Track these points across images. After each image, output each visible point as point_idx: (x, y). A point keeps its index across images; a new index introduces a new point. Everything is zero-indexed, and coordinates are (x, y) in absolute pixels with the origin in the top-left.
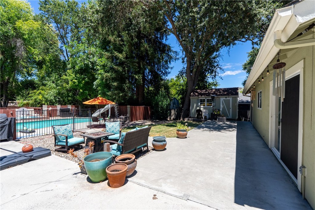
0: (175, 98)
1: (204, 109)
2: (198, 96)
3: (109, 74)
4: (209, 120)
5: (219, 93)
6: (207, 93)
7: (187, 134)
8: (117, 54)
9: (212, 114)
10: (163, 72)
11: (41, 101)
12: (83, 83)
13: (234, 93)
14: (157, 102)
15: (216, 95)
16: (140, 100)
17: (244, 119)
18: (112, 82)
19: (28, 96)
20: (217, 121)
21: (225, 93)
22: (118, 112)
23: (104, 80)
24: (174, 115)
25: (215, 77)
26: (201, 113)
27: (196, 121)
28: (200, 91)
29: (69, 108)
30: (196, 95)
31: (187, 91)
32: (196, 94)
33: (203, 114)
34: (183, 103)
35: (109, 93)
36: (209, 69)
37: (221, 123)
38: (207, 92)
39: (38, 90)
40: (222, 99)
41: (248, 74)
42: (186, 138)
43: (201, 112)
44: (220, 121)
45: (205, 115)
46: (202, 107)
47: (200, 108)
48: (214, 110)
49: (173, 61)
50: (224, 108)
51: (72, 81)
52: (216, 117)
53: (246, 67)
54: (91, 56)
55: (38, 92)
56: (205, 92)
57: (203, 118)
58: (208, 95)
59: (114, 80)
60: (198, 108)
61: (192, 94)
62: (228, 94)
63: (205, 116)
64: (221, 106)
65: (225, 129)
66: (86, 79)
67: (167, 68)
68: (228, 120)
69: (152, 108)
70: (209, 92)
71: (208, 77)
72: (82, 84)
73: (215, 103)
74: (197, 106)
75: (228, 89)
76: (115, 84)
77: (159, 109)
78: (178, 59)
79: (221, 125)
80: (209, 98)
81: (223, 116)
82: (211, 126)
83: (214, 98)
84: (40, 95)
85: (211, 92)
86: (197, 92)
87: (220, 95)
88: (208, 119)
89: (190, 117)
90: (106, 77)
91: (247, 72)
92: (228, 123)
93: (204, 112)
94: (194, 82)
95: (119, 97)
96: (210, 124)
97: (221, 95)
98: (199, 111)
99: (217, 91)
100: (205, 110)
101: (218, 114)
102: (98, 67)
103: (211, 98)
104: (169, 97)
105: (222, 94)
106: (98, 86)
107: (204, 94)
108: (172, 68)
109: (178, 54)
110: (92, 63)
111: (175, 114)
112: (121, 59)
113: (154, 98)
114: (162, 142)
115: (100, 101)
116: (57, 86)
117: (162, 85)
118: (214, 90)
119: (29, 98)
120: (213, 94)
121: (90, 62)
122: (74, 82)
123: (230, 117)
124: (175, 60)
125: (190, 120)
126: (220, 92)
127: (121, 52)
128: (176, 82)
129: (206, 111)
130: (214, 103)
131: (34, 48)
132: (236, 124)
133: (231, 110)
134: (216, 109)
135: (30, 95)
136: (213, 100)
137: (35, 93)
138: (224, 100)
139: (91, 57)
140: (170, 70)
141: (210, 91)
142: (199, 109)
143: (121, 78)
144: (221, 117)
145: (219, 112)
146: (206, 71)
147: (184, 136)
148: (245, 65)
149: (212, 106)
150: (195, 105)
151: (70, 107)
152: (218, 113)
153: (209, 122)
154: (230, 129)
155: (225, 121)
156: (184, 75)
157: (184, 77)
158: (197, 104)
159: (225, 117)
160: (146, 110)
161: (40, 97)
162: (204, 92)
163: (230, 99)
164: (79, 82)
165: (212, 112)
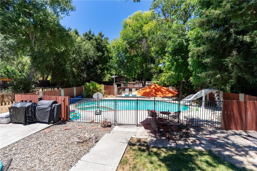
11: (164, 81)
55: (163, 75)
137: (161, 75)
151: (170, 89)
161: (164, 78)
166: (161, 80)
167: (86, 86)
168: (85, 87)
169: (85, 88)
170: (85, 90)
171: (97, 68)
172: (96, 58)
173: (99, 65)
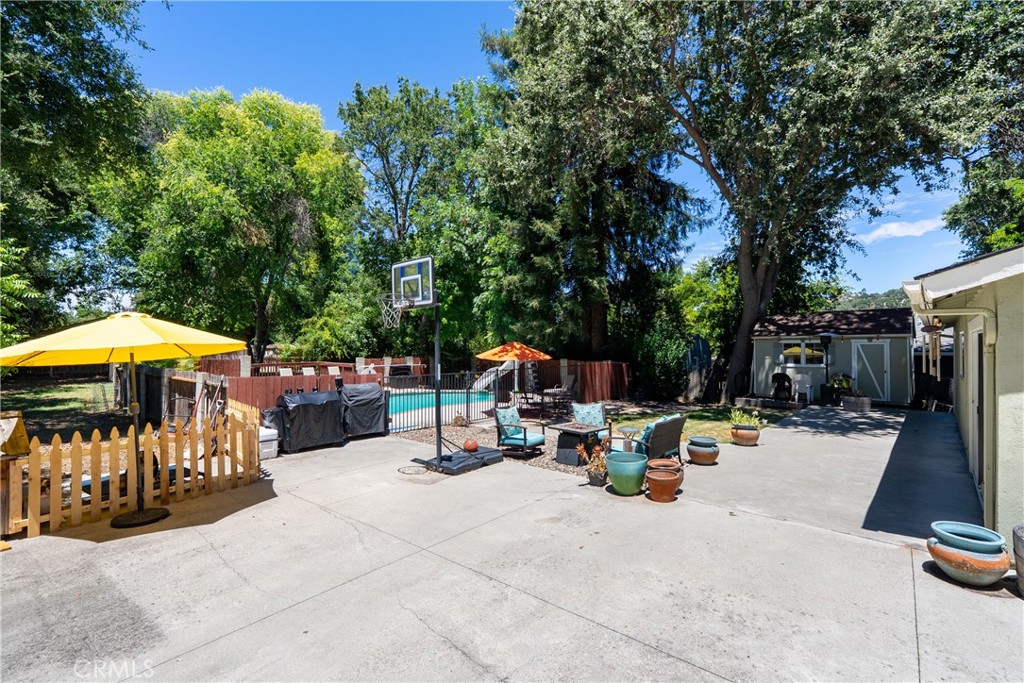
0: (697, 337)
1: (798, 373)
2: (777, 334)
3: (515, 278)
4: (815, 404)
5: (845, 327)
6: (806, 326)
7: (758, 437)
8: (541, 225)
9: (823, 387)
10: (660, 261)
11: (329, 344)
12: (449, 302)
13: (898, 326)
14: (649, 351)
15: (837, 331)
16: (594, 343)
17: (937, 405)
18: (526, 297)
19: (299, 332)
20: (840, 409)
21: (867, 326)
22: (535, 378)
23: (504, 293)
24: (698, 388)
25: (832, 271)
26: (787, 384)
27: (772, 408)
28: (782, 320)
29: (408, 364)
30: (770, 332)
31: (740, 316)
32: (772, 328)
33: (795, 387)
34: (726, 352)
35: (516, 327)
36: (812, 247)
37: (854, 415)
38: (807, 323)
39: (321, 315)
40: (857, 343)
41: (966, 241)
42: (756, 445)
43: (789, 380)
44: (849, 408)
45: (802, 392)
46: (789, 365)
47: (784, 369)
48: (830, 375)
49: (693, 229)
50: (863, 371)
52: (837, 396)
53: (959, 219)
54: (469, 229)
55: (321, 322)
56: (799, 321)
57: (794, 400)
58: (811, 330)
59: (531, 292)
60: (778, 370)
61: (757, 327)
62: (876, 330)
63: (800, 394)
64: (855, 364)
65: (862, 431)
66: (456, 291)
67: (674, 250)
68: (875, 406)
69: (634, 366)
70: (811, 323)
71: (809, 274)
72: (447, 303)
73: (833, 355)
74: (775, 364)
75: (878, 313)
76: (534, 303)
77: (655, 370)
78: (710, 222)
79: (853, 421)
80: (812, 342)
81: (859, 396)
82: (820, 421)
83: (830, 342)
84: (326, 328)
85: (819, 322)
86: (774, 323)
87: (847, 332)
88: (812, 403)
89: (753, 396)
90: (510, 284)
91: (964, 237)
92: (876, 415)
93: (799, 382)
94: (762, 291)
95: (543, 337)
96: (816, 416)
97: (854, 332)
98: (782, 379)
99: (839, 317)
100: (799, 376)
101: (844, 388)
102: (488, 260)
103: (819, 341)
104: (683, 336)
105: (856, 329)
106: (486, 307)
107: (796, 329)
108: (688, 249)
109: (709, 207)
110: (469, 248)
111: (702, 384)
112: (549, 238)
113: (641, 338)
114: (710, 447)
115: (518, 352)
117: (661, 301)
118: (829, 316)
119: (302, 338)
120: (826, 328)
121: (466, 245)
123: (886, 397)
124: (700, 226)
125: (753, 404)
126: (849, 323)
127: (547, 216)
128: (695, 284)
129: (803, 377)
130: (829, 356)
131: (332, 216)
132: (903, 420)
133: (887, 377)
134: (836, 374)
135: (303, 330)
136: (826, 349)
137: (314, 324)
138: (862, 346)
139: (467, 233)
140: (681, 254)
141: (817, 319)
142: (780, 372)
143: (547, 287)
144: (853, 399)
145: (848, 382)
146: (801, 254)
147: (752, 442)
148: (955, 210)
149: (823, 365)
150: (768, 361)
151: (410, 362)
152: (845, 384)
153: (813, 410)
154: (878, 432)
155: (868, 408)
156: (729, 268)
157: (727, 274)
158: (775, 357)
159: (865, 398)
160: (617, 373)
161: (326, 335)
162: (797, 323)
163: (885, 343)
165: (823, 381)
166: (316, 341)
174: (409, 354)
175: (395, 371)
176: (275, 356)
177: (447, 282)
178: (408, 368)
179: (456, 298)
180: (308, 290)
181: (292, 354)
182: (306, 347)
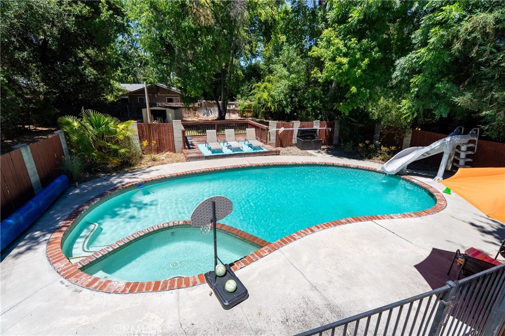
11: (267, 102)
12: (364, 67)
19: (251, 93)
29: (315, 127)
39: (263, 81)
51: (333, 59)
55: (263, 86)
72: (360, 67)
84: (266, 91)
116: (291, 73)
119: (252, 97)
122: (341, 65)
135: (253, 91)
137: (259, 87)
151: (316, 125)
161: (265, 95)
164: (353, 64)
166: (259, 99)
167: (67, 129)
168: (66, 134)
169: (68, 140)
170: (68, 144)
171: (82, 59)
172: (70, 23)
173: (88, 51)
174: (316, 118)
175: (303, 134)
176: (236, 109)
177: (365, 41)
178: (315, 131)
179: (373, 61)
180: (266, 65)
181: (245, 108)
182: (253, 103)
